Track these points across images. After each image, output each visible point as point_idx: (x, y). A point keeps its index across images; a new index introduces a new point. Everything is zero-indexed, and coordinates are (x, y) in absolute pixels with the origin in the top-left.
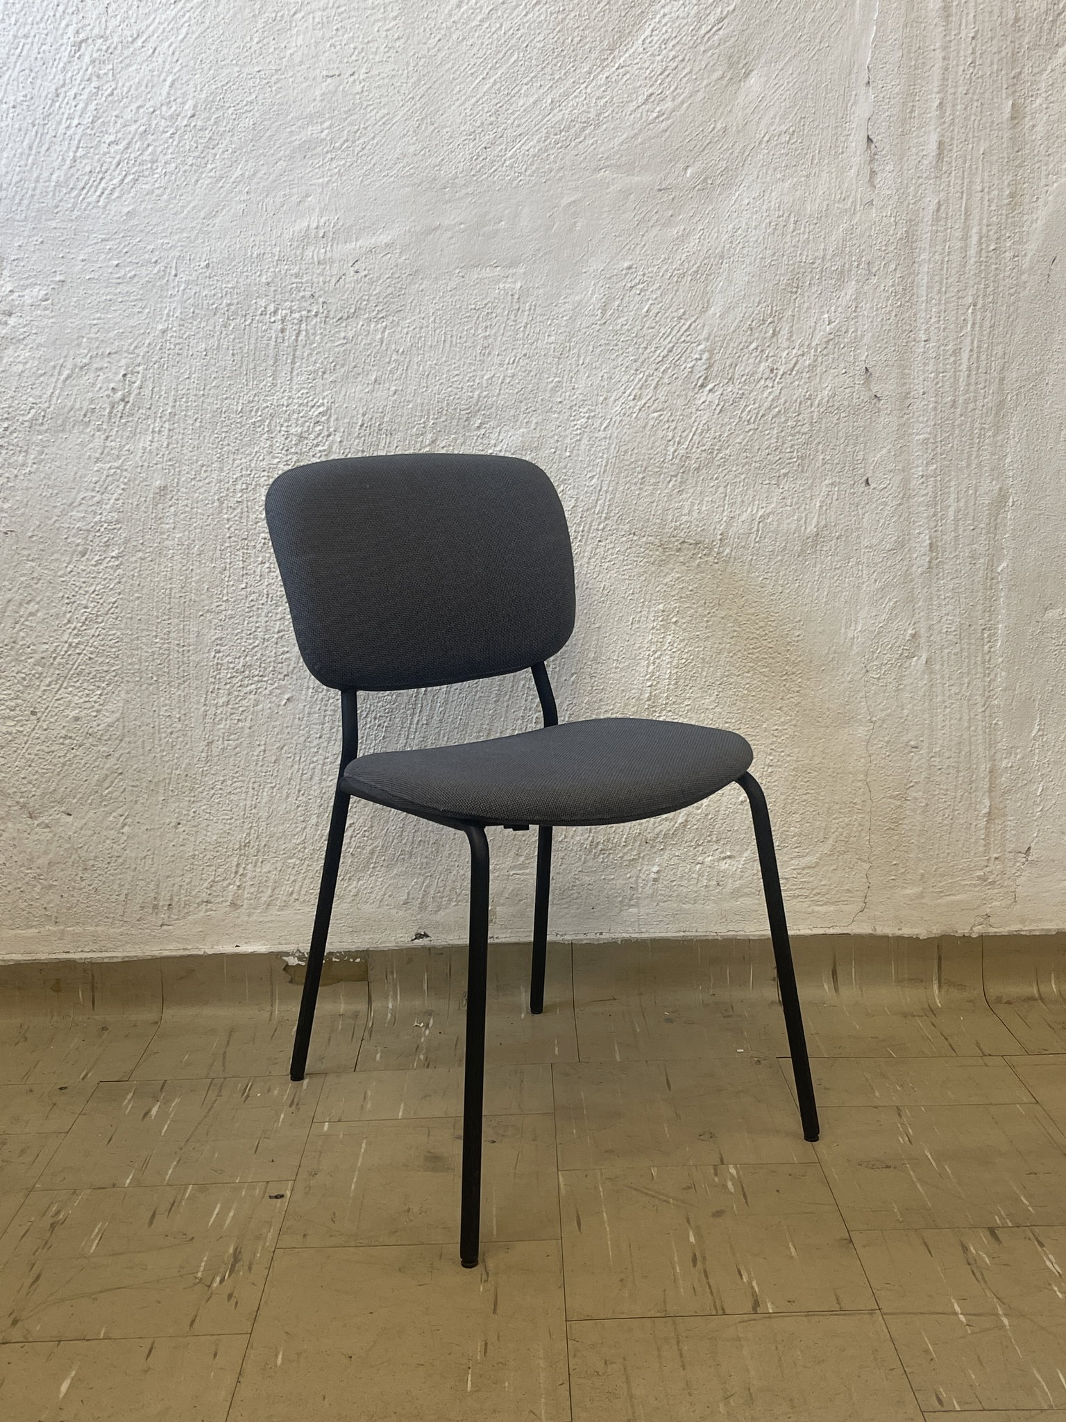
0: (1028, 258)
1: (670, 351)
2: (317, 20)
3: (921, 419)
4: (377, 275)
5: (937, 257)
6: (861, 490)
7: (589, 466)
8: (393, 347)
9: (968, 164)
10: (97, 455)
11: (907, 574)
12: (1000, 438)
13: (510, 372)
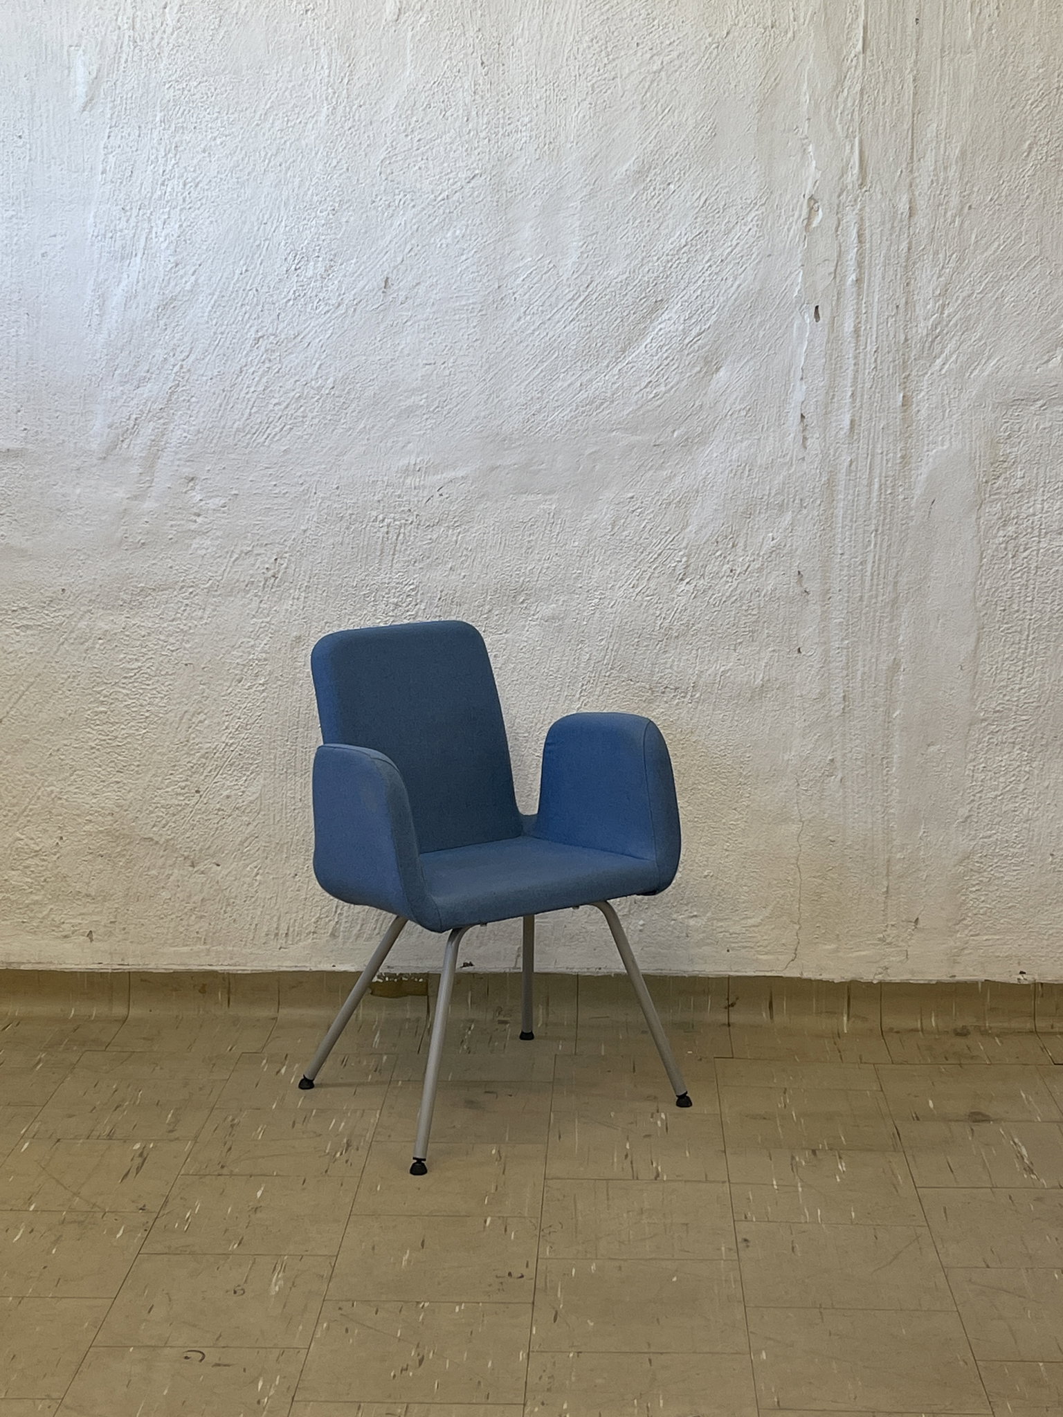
0: (915, 499)
1: (659, 555)
2: (421, 327)
3: (837, 608)
4: (455, 497)
5: (850, 497)
6: (795, 655)
7: (600, 632)
8: (464, 546)
9: (872, 435)
10: (254, 613)
11: (827, 716)
12: (895, 622)
13: (546, 565)
